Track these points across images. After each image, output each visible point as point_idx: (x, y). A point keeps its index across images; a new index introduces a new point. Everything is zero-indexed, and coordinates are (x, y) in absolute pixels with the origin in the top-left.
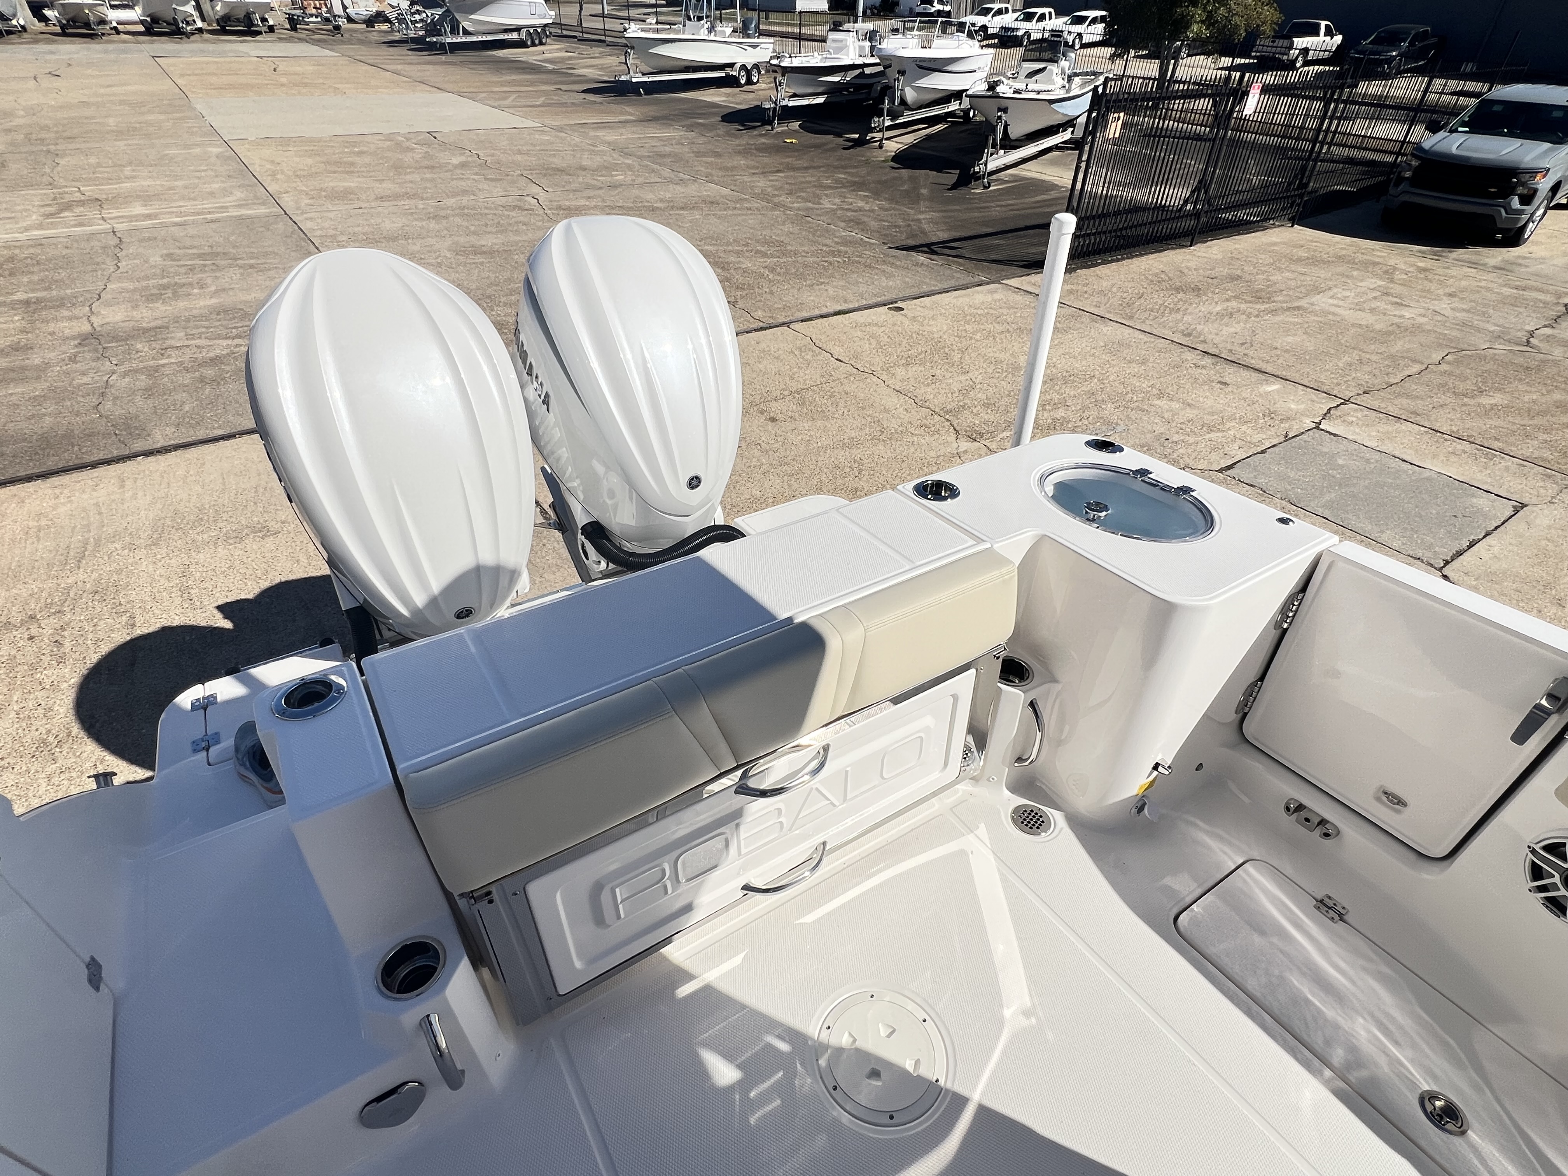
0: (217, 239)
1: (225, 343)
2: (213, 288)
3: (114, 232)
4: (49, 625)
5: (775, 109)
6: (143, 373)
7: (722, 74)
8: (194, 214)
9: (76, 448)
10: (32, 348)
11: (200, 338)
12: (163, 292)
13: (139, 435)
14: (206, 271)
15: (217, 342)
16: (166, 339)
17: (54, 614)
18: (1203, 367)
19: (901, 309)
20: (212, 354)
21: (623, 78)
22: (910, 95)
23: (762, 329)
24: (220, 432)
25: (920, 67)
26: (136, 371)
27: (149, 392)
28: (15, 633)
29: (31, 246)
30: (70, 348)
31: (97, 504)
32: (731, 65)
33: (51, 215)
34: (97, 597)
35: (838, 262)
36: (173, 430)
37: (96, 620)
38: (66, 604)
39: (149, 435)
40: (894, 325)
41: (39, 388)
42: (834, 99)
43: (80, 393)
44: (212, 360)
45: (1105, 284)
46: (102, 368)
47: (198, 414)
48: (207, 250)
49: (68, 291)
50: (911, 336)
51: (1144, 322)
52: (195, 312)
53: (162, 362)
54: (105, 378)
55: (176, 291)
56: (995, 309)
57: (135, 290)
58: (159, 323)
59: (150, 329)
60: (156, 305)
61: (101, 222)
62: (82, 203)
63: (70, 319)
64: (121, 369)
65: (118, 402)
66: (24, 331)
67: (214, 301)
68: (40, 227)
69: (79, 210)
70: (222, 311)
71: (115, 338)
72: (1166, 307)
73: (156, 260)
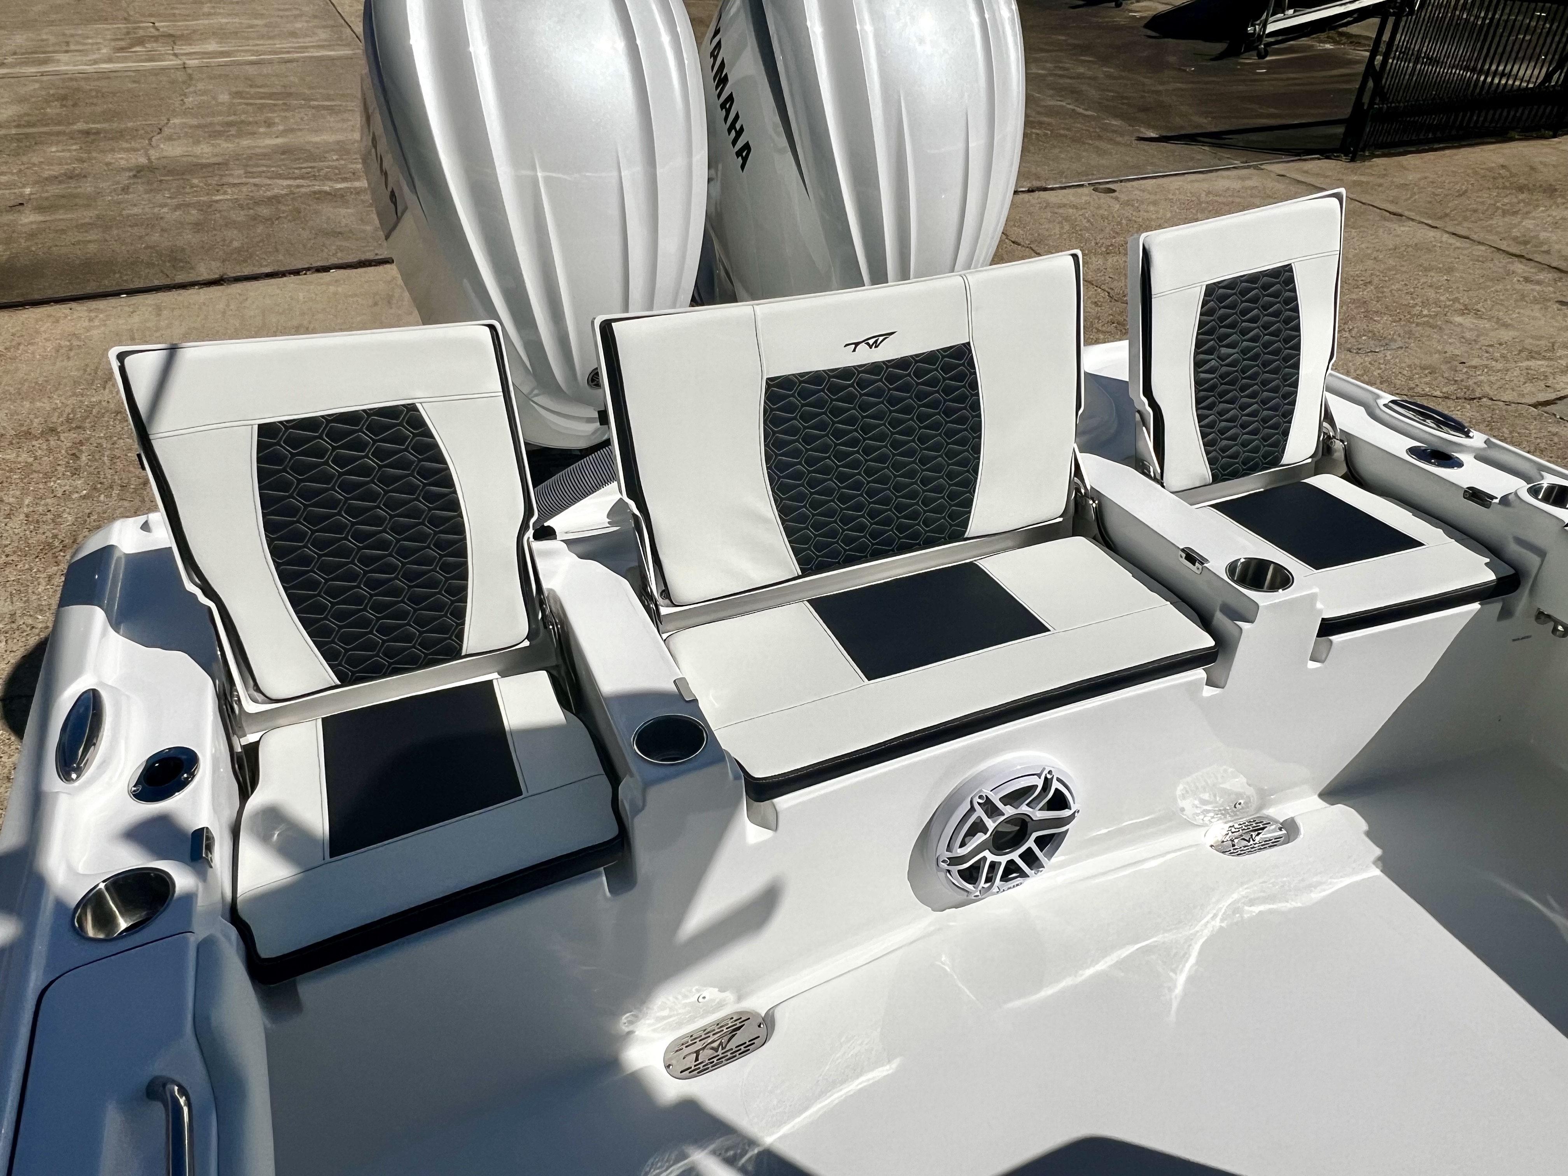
0: (292, 78)
1: (286, 183)
2: (281, 128)
3: (184, 68)
4: (68, 439)
6: (195, 208)
8: (270, 53)
9: (117, 275)
10: (85, 177)
13: (183, 267)
14: (275, 111)
15: (278, 181)
16: (225, 175)
17: (75, 429)
18: (1539, 283)
19: (1114, 191)
20: (269, 194)
24: (268, 270)
26: (188, 205)
27: (198, 227)
28: (34, 443)
29: (97, 79)
30: (124, 178)
31: (131, 330)
33: (122, 49)
34: (119, 417)
37: (115, 438)
38: (88, 421)
39: (192, 268)
40: (1099, 207)
41: (87, 215)
43: (128, 223)
44: (270, 199)
45: (1412, 177)
46: (154, 201)
48: (279, 89)
49: (130, 125)
50: (1119, 223)
51: (1460, 224)
52: (258, 151)
54: (156, 211)
55: (241, 128)
57: (198, 127)
61: (171, 57)
62: (156, 39)
63: (127, 150)
64: (174, 202)
65: (166, 235)
66: (80, 160)
68: (110, 60)
69: (150, 45)
71: (170, 172)
72: (1498, 208)
73: (224, 97)
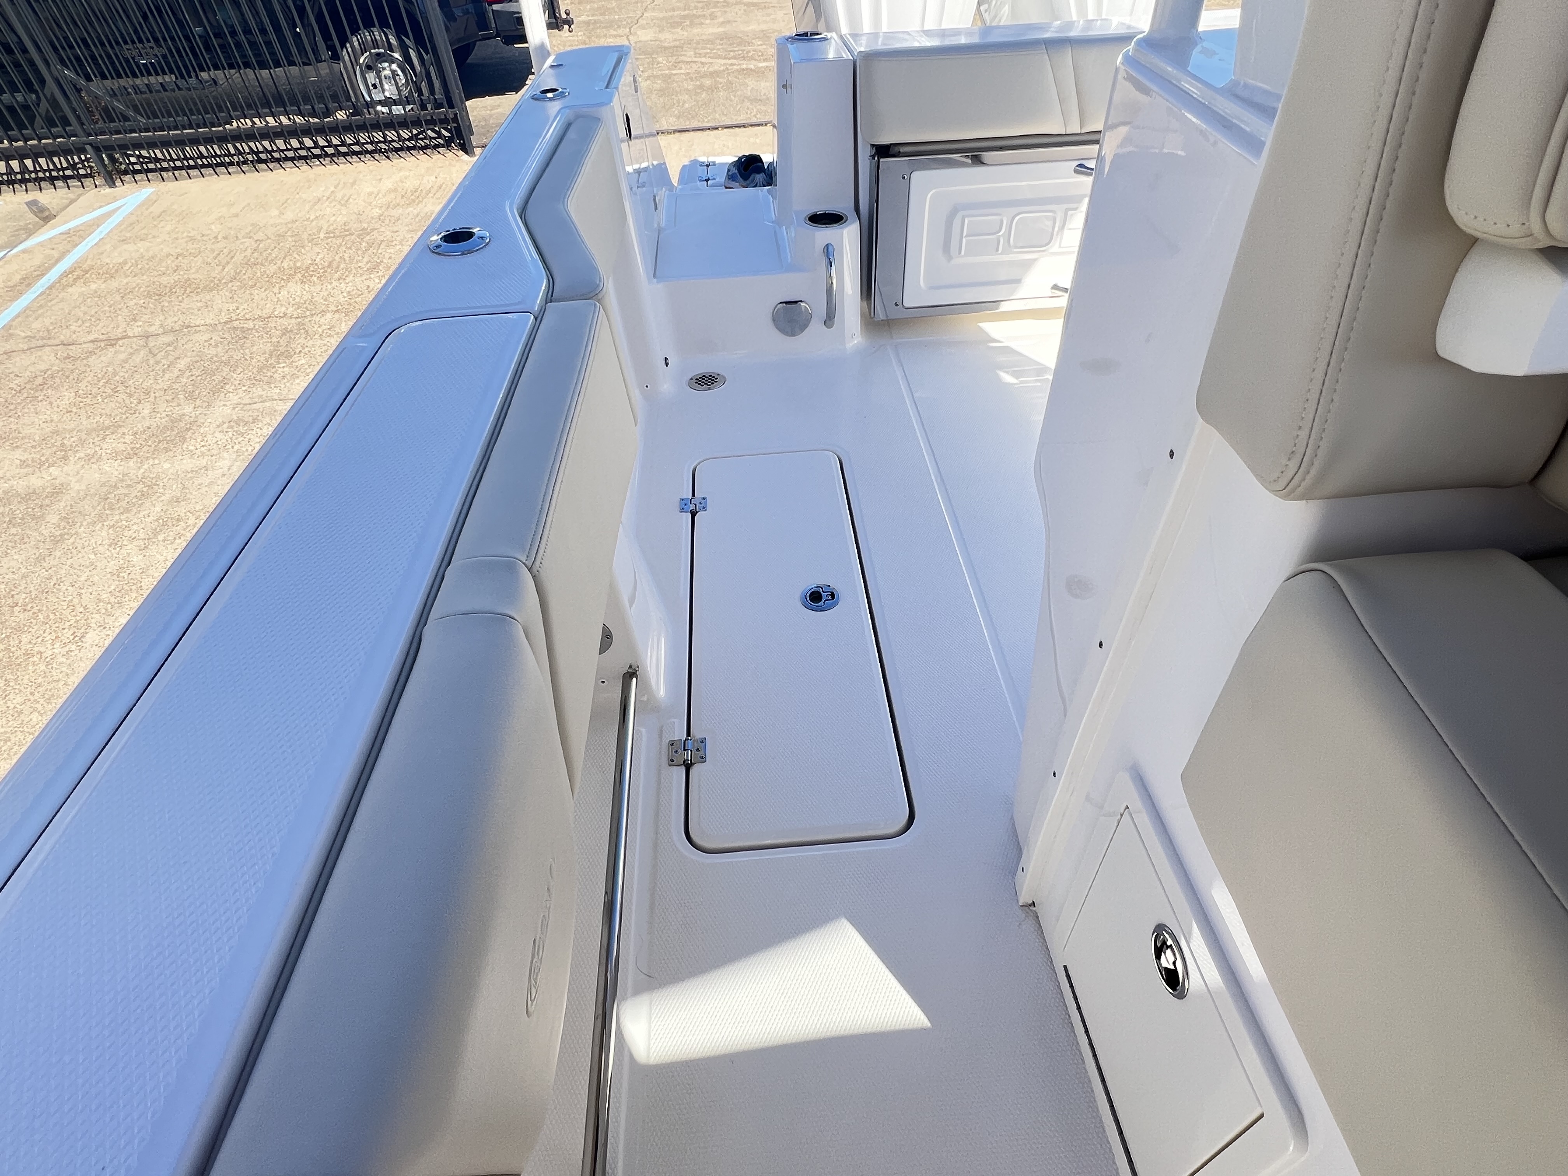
11: (705, 56)
12: (683, 21)
36: (674, 120)
47: (694, 111)
53: (674, 72)
58: (677, 43)
59: (670, 47)
60: (676, 30)
67: (721, 29)
70: (724, 37)
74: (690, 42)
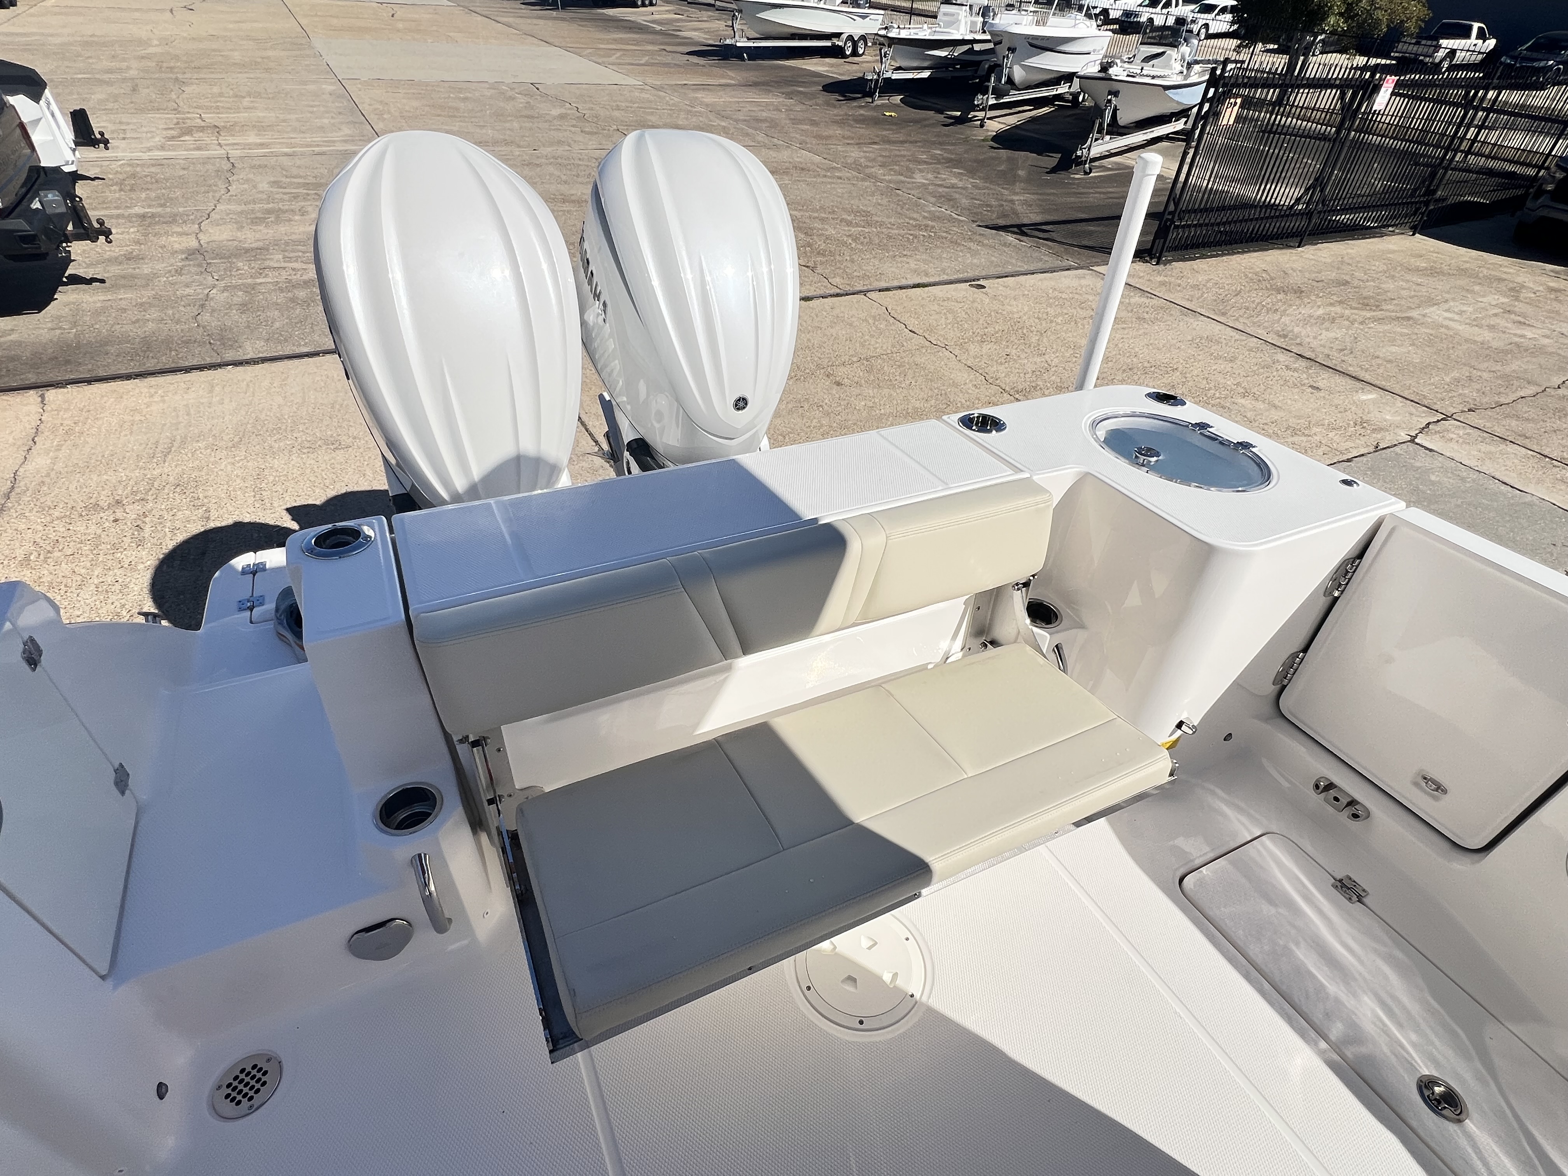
0: (321, 171)
3: (228, 158)
4: (133, 511)
5: (877, 81)
6: (241, 290)
7: (828, 44)
8: (302, 146)
9: (173, 353)
10: (142, 259)
11: (296, 261)
12: (267, 216)
13: (231, 346)
14: (309, 200)
16: (265, 260)
17: (138, 501)
18: (1295, 370)
19: (984, 287)
20: (305, 277)
21: (728, 42)
22: (1018, 74)
23: (838, 295)
24: (305, 350)
25: (1032, 45)
26: (235, 287)
27: (244, 307)
28: (102, 515)
29: (153, 165)
30: (178, 261)
31: (187, 406)
32: (838, 35)
33: (172, 138)
34: (178, 490)
35: (924, 236)
36: (263, 343)
37: (175, 510)
38: (150, 493)
39: (240, 347)
40: (973, 302)
41: (147, 295)
42: (940, 75)
43: (183, 303)
45: (1201, 278)
46: (205, 282)
47: (287, 332)
48: (311, 180)
49: (181, 210)
50: (990, 315)
51: (1237, 320)
52: (294, 237)
53: (259, 281)
54: (206, 292)
55: (278, 215)
56: (1081, 294)
57: (242, 212)
58: (260, 244)
59: (252, 249)
60: (259, 228)
61: (218, 148)
62: (202, 129)
63: (180, 234)
64: (222, 284)
65: (216, 315)
66: (138, 242)
68: (162, 148)
69: (197, 135)
71: (219, 256)
72: (1263, 306)
73: (264, 186)
74: (276, 243)
